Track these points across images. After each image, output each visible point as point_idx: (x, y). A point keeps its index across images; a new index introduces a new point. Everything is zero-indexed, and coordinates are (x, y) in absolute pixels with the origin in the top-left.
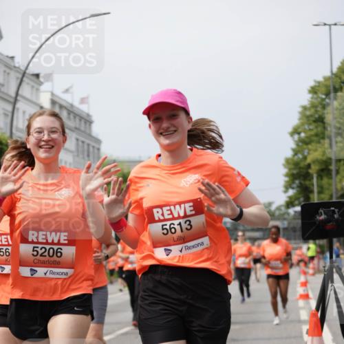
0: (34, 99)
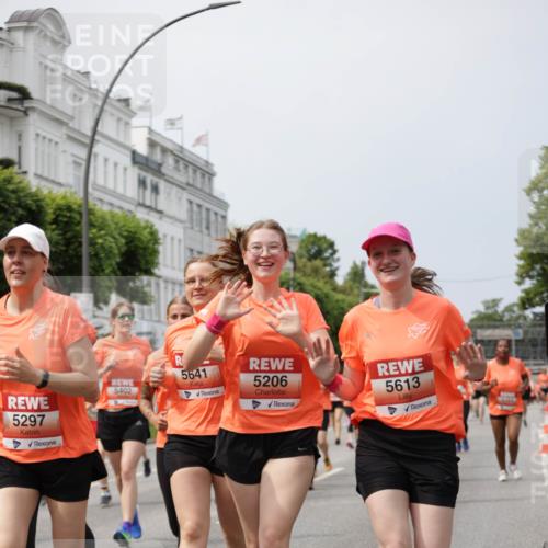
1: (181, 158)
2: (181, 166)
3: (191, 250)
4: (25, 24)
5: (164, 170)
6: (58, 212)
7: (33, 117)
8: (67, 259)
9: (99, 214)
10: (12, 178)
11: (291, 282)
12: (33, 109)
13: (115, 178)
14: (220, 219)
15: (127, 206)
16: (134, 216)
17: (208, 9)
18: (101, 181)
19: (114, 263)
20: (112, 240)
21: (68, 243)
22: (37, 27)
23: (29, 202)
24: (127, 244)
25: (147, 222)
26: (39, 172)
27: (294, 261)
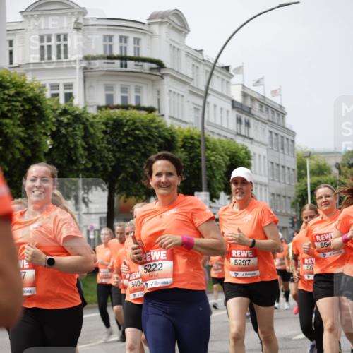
0: (225, 93)
1: (264, 104)
2: (264, 109)
3: (272, 163)
4: (159, 20)
5: (253, 112)
6: (185, 140)
7: (167, 80)
8: (192, 170)
9: (212, 141)
10: (155, 119)
11: (338, 182)
12: (167, 74)
13: (221, 117)
14: (290, 143)
15: (229, 135)
16: (234, 142)
17: (278, 7)
18: (212, 120)
19: (222, 172)
20: (220, 157)
21: (192, 160)
22: (167, 22)
23: (166, 134)
24: (230, 160)
25: (243, 145)
26: (172, 115)
27: (339, 169)
